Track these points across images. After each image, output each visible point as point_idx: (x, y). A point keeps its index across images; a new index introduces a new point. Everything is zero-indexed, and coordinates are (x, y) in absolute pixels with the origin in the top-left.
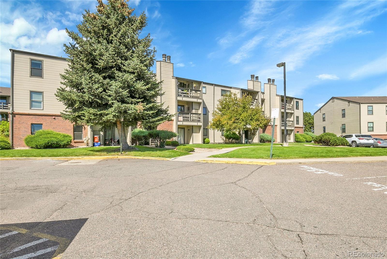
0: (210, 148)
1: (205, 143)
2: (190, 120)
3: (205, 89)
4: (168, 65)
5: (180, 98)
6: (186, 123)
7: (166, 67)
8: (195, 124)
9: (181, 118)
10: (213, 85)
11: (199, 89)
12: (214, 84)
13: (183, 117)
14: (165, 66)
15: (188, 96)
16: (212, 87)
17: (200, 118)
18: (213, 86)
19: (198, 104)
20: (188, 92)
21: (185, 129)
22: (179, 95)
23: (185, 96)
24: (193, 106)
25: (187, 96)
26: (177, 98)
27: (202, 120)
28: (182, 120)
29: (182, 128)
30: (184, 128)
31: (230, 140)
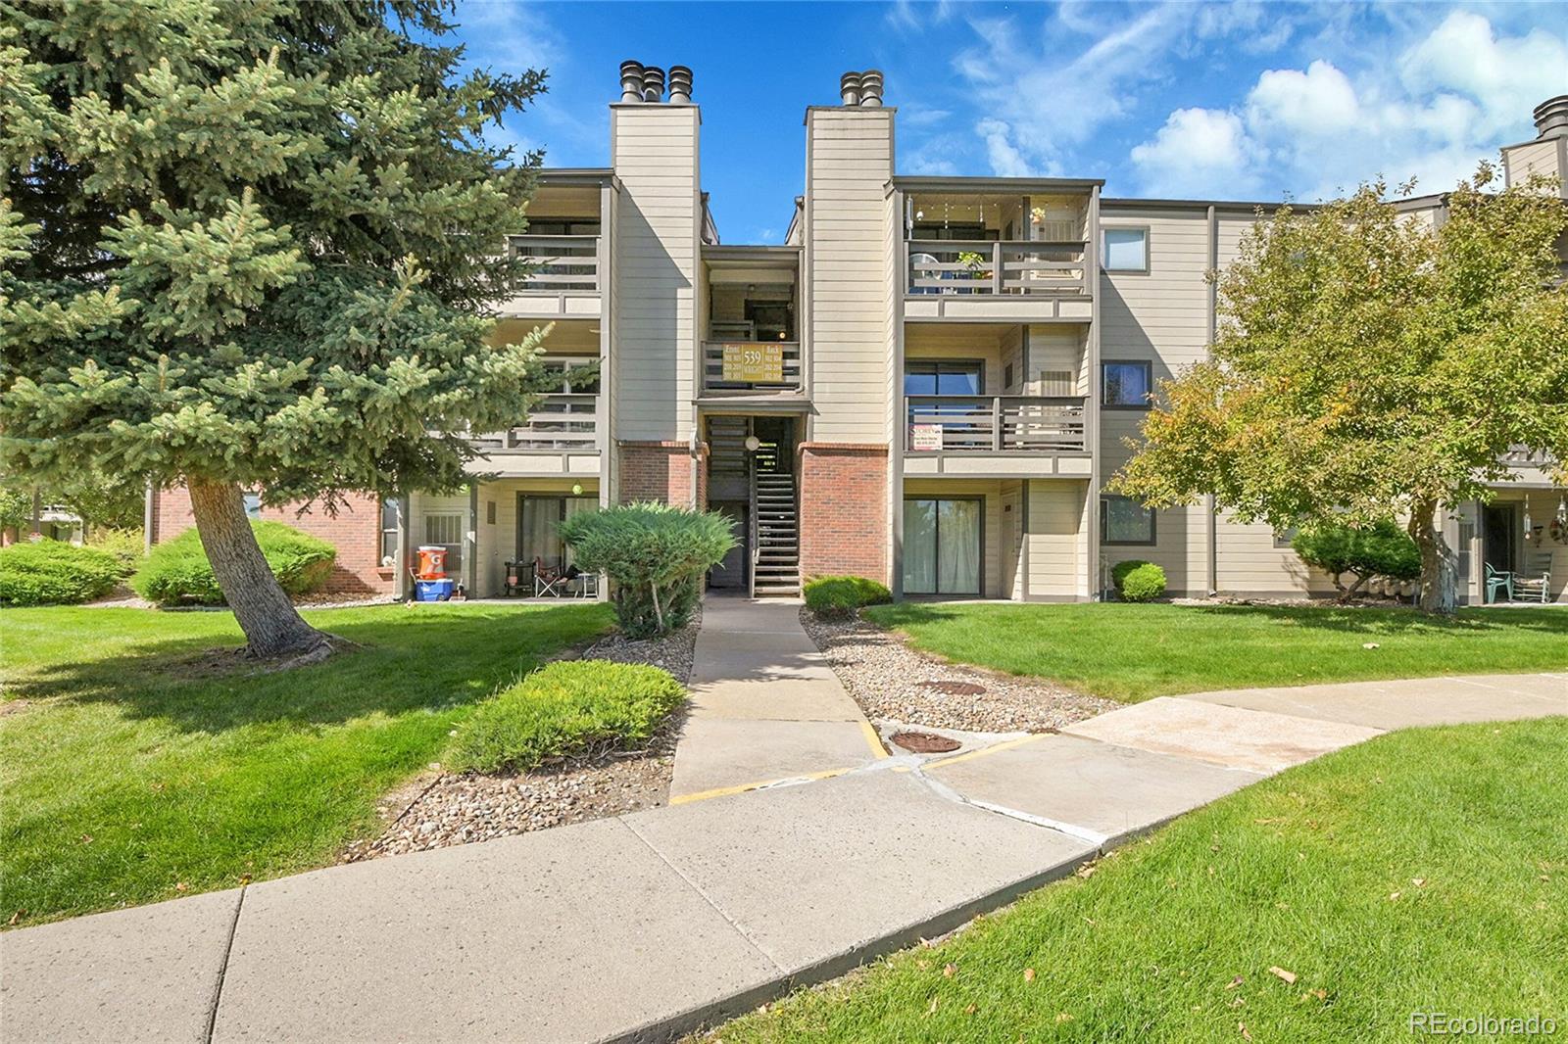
0: (1018, 674)
1: (1126, 593)
2: (995, 447)
3: (1142, 244)
4: (858, 124)
5: (921, 310)
6: (959, 466)
7: (847, 134)
8: (1038, 467)
9: (930, 436)
10: (1207, 209)
11: (1080, 235)
12: (1212, 203)
13: (944, 425)
14: (839, 134)
15: (990, 290)
16: (1201, 227)
17: (1077, 428)
18: (1205, 222)
19: (1064, 340)
20: (984, 266)
21: (987, 503)
22: (914, 290)
23: (969, 291)
24: (1031, 351)
25: (981, 291)
26: (899, 309)
27: (1092, 437)
28: (938, 445)
29: (968, 498)
30: (980, 499)
31: (1348, 579)
